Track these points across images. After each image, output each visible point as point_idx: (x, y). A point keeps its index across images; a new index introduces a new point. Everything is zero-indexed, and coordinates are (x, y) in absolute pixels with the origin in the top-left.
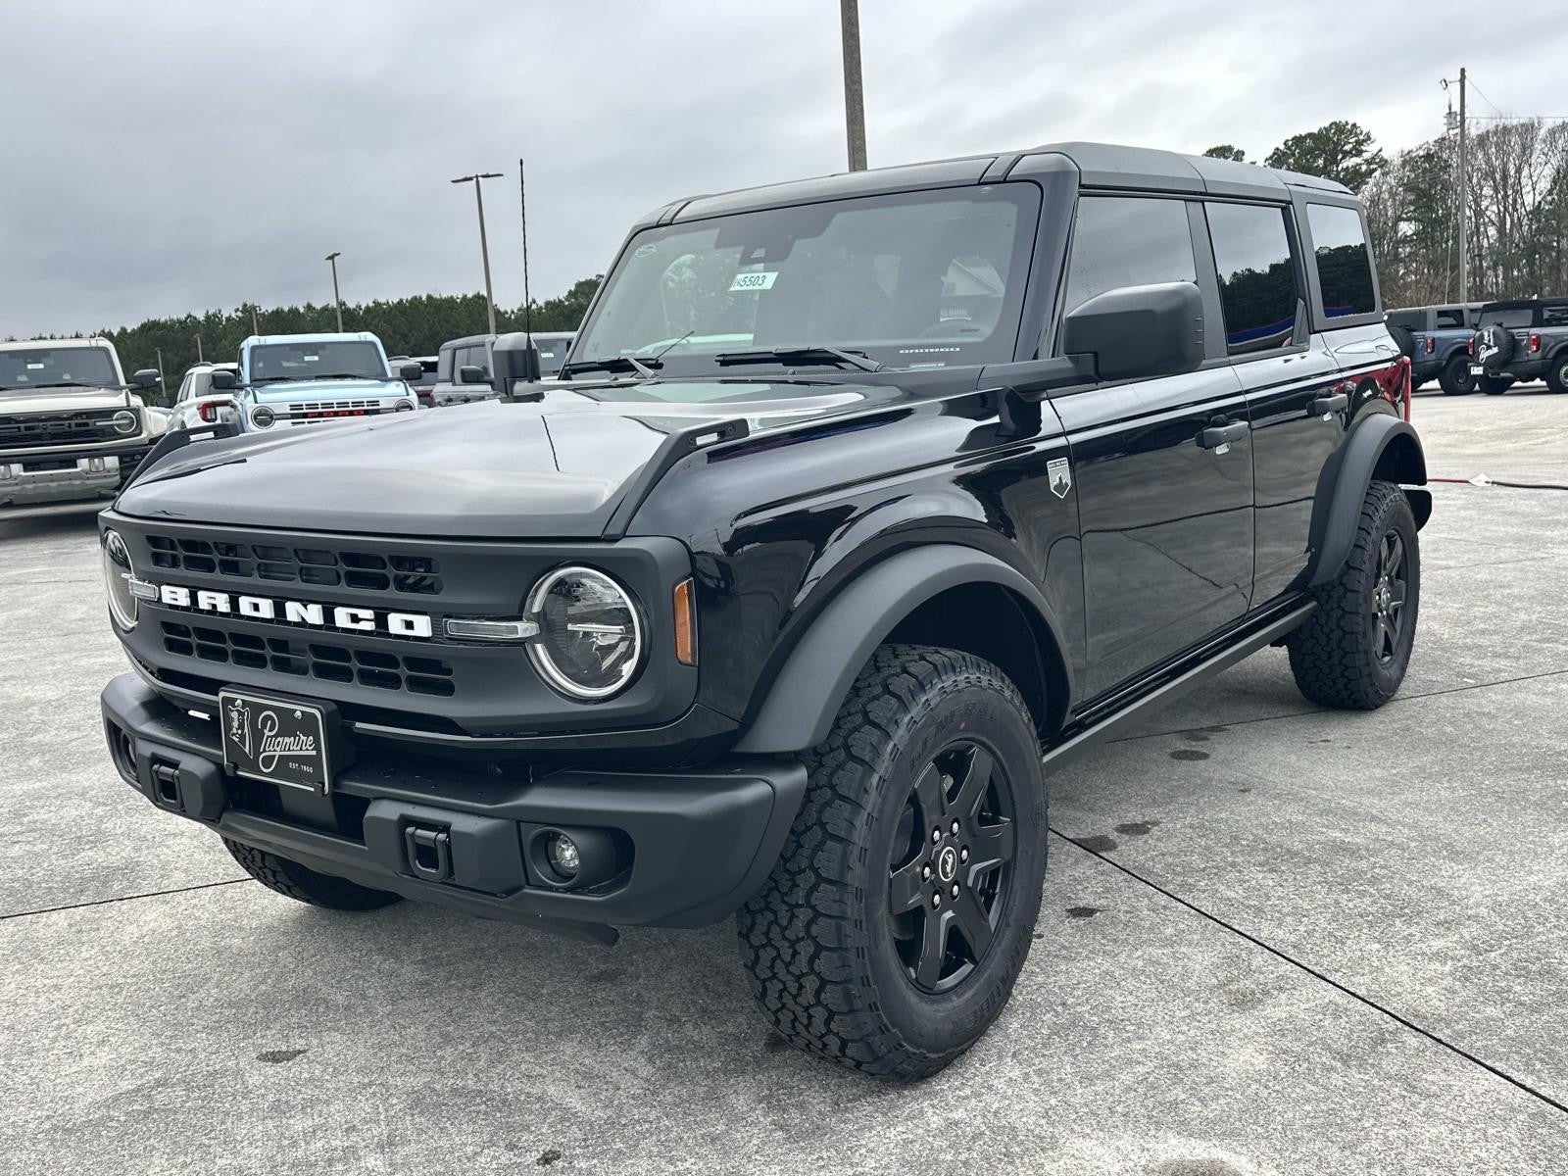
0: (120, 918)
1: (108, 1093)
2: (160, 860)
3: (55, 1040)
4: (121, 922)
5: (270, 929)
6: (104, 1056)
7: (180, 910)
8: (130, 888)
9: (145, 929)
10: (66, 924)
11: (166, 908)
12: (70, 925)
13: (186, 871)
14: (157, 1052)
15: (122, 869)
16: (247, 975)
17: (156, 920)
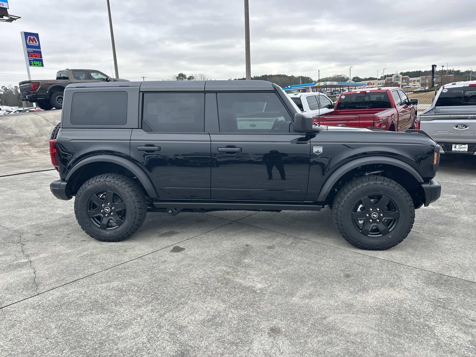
0: (436, 267)
1: (446, 238)
2: (417, 281)
3: (456, 248)
4: (436, 266)
5: (401, 250)
6: (446, 242)
7: (419, 263)
8: (430, 275)
9: (430, 262)
10: (452, 272)
11: (422, 265)
12: (451, 271)
13: (412, 273)
14: (436, 240)
15: (430, 283)
16: (413, 244)
17: (427, 263)
